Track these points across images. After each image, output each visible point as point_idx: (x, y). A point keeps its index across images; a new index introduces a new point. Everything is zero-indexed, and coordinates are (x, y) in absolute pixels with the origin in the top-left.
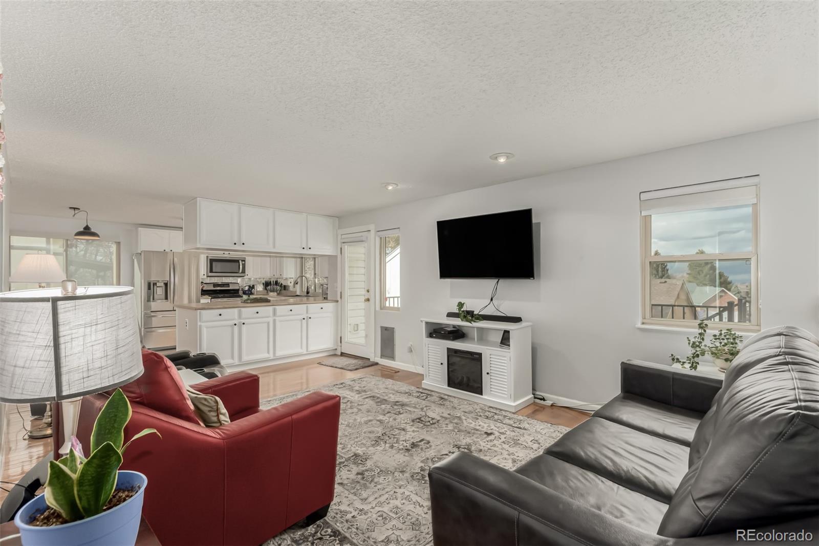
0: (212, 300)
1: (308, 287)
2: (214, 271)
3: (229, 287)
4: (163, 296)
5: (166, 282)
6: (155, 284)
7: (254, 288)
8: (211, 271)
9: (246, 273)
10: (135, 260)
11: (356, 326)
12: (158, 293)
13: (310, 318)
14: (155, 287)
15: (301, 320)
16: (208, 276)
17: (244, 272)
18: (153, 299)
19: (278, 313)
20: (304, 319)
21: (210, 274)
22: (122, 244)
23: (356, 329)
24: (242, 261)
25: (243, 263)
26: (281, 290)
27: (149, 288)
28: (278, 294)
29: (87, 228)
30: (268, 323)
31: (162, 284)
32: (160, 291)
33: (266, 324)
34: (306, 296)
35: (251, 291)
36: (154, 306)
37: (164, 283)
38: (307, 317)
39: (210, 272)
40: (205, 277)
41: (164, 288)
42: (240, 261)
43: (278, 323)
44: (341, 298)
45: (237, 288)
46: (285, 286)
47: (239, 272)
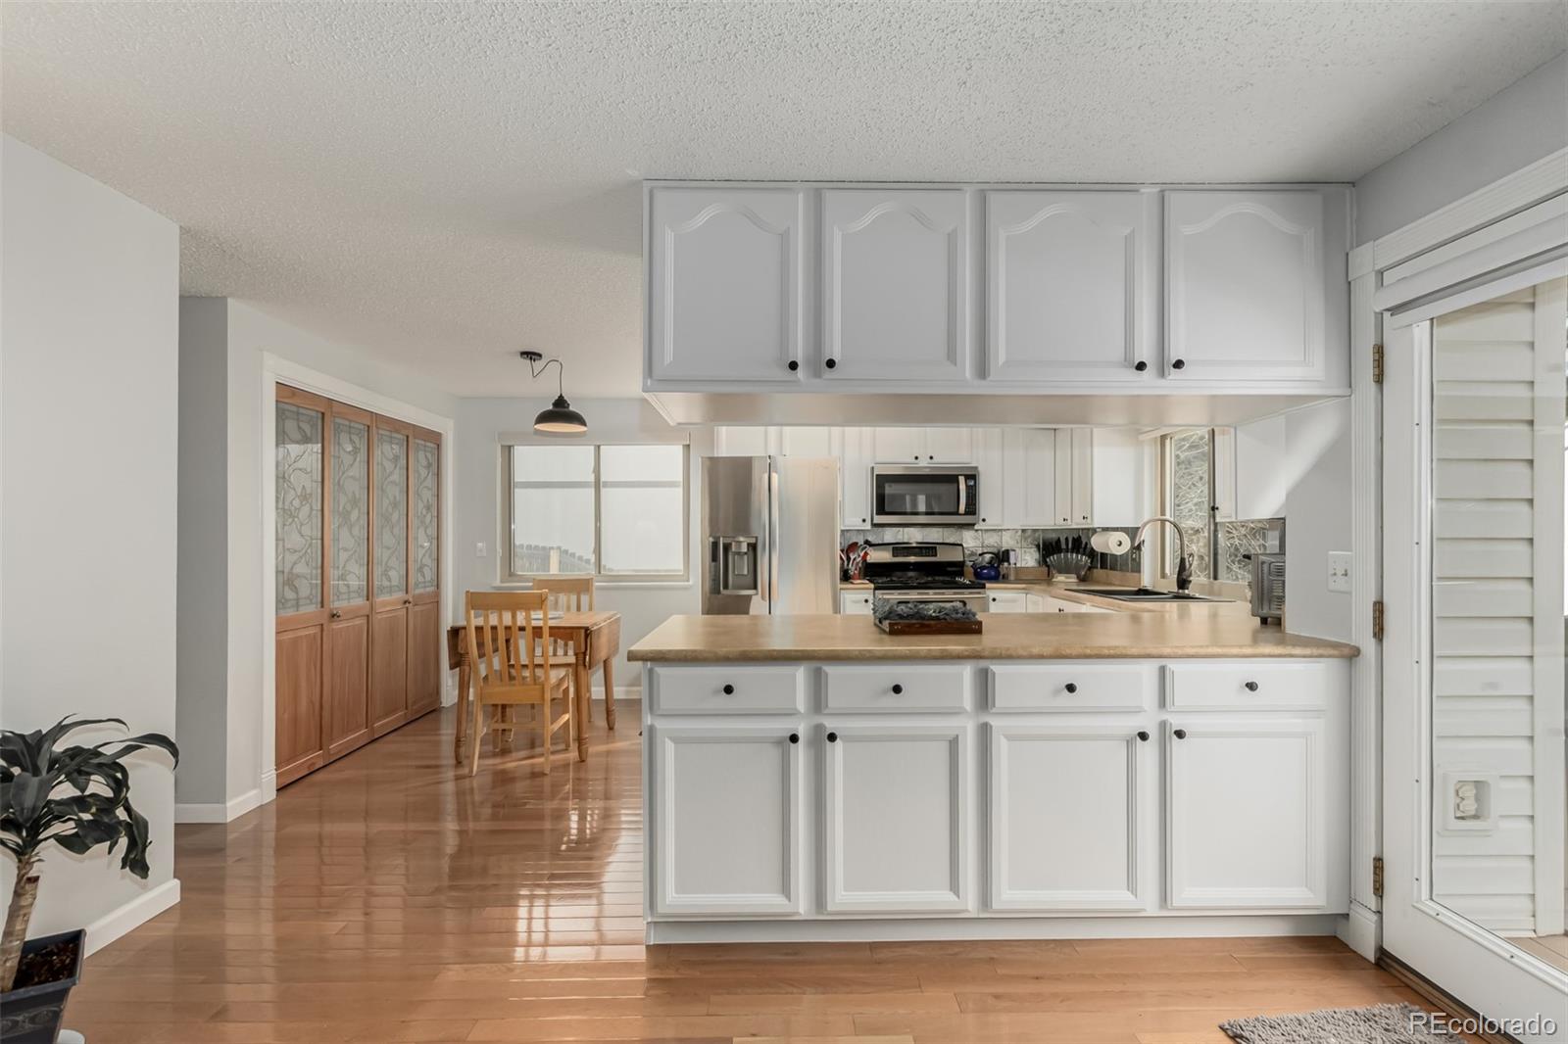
1: (1183, 560)
2: (887, 509)
3: (936, 555)
4: (749, 580)
5: (753, 541)
6: (730, 546)
7: (1008, 561)
8: (881, 509)
9: (980, 515)
11: (1469, 792)
12: (736, 572)
13: (1180, 734)
14: (730, 554)
15: (1129, 743)
16: (874, 525)
17: (972, 508)
18: (726, 587)
19: (1002, 697)
20: (1143, 736)
21: (879, 519)
23: (1470, 806)
24: (968, 477)
25: (972, 483)
26: (1090, 568)
27: (715, 558)
28: (1082, 580)
29: (560, 402)
30: (954, 744)
31: (744, 548)
33: (944, 747)
34: (1177, 597)
35: (997, 569)
37: (750, 545)
38: (1163, 725)
39: (881, 513)
40: (868, 526)
41: (750, 555)
42: (962, 480)
43: (1001, 748)
44: (1379, 633)
45: (955, 556)
46: (1103, 555)
47: (957, 513)
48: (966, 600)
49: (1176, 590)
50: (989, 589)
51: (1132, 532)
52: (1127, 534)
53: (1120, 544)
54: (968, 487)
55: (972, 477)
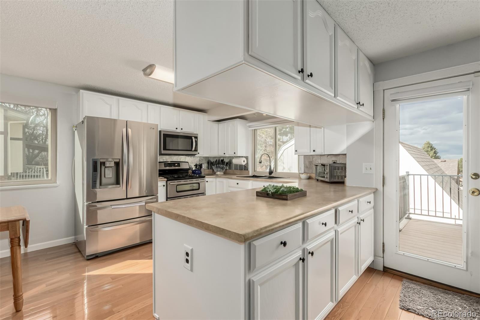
0: (169, 182)
2: (167, 148)
3: (180, 166)
4: (113, 180)
5: (118, 161)
6: (103, 164)
7: (202, 167)
9: (198, 151)
10: (76, 132)
12: (106, 176)
14: (103, 167)
15: (355, 226)
16: (161, 155)
17: (196, 150)
18: (101, 184)
20: (358, 223)
21: (163, 152)
22: (58, 111)
27: (95, 169)
28: (224, 173)
31: (112, 164)
32: (109, 174)
35: (200, 171)
36: (101, 193)
37: (115, 163)
39: (164, 150)
41: (114, 169)
42: (193, 138)
44: (383, 184)
45: (187, 167)
46: (239, 165)
47: (191, 150)
48: (199, 183)
49: (269, 175)
50: (206, 178)
51: (247, 158)
52: (246, 158)
53: (244, 161)
54: (195, 141)
55: (196, 138)
